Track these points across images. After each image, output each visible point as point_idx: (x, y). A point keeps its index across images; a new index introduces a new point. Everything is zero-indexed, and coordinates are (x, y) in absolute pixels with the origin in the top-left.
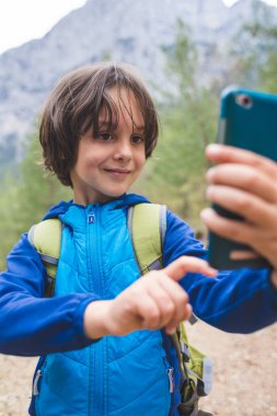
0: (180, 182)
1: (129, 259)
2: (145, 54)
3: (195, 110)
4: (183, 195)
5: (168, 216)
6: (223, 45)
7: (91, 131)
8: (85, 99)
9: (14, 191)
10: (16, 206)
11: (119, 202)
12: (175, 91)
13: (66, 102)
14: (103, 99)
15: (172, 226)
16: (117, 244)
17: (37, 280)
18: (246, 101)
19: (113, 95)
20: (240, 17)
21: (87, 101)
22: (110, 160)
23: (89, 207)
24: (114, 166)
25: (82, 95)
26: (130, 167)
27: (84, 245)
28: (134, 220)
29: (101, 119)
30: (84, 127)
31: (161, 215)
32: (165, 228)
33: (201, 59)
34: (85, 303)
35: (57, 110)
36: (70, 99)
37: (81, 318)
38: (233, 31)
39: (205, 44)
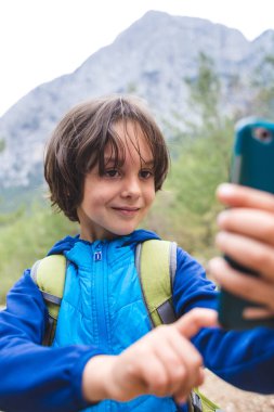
0: (203, 210)
1: (136, 300)
2: (170, 86)
3: (218, 139)
4: (207, 224)
5: (179, 253)
6: (246, 77)
7: (96, 169)
8: (90, 135)
9: (40, 216)
10: (42, 231)
11: (127, 239)
12: (198, 121)
13: (70, 138)
14: (108, 134)
15: (182, 266)
16: (125, 285)
17: (37, 321)
18: (265, 135)
19: (119, 131)
20: (262, 49)
21: (91, 138)
22: (118, 198)
23: (96, 244)
24: (122, 204)
25: (87, 130)
26: (139, 204)
27: (89, 284)
28: (143, 257)
29: (106, 156)
30: (89, 164)
31: (171, 253)
32: (174, 268)
33: (224, 90)
34: (85, 358)
35: (62, 146)
36: (74, 136)
37: (79, 376)
38: (256, 63)
39: (228, 76)
